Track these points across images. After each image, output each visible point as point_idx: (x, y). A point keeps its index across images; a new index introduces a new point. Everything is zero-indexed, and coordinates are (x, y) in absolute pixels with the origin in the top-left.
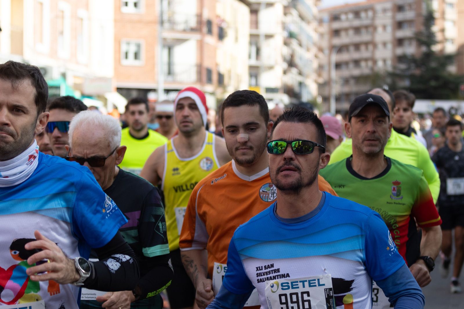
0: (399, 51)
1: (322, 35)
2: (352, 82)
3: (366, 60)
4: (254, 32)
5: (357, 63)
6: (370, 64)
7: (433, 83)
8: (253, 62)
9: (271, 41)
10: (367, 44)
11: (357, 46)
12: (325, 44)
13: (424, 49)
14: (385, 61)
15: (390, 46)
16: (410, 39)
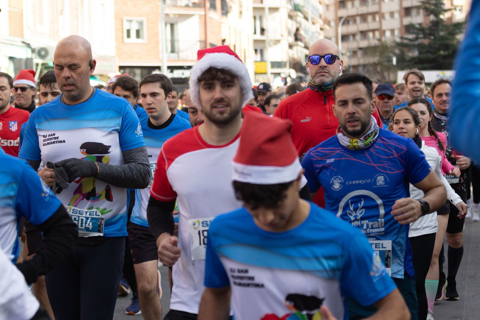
0: (407, 21)
1: (327, 6)
2: (360, 53)
3: (373, 31)
4: (259, 5)
5: (364, 34)
6: (377, 34)
7: (442, 53)
8: (258, 36)
9: (276, 14)
10: (373, 14)
11: (364, 17)
12: (331, 16)
13: (432, 18)
14: (392, 31)
15: (397, 16)
16: (418, 8)
